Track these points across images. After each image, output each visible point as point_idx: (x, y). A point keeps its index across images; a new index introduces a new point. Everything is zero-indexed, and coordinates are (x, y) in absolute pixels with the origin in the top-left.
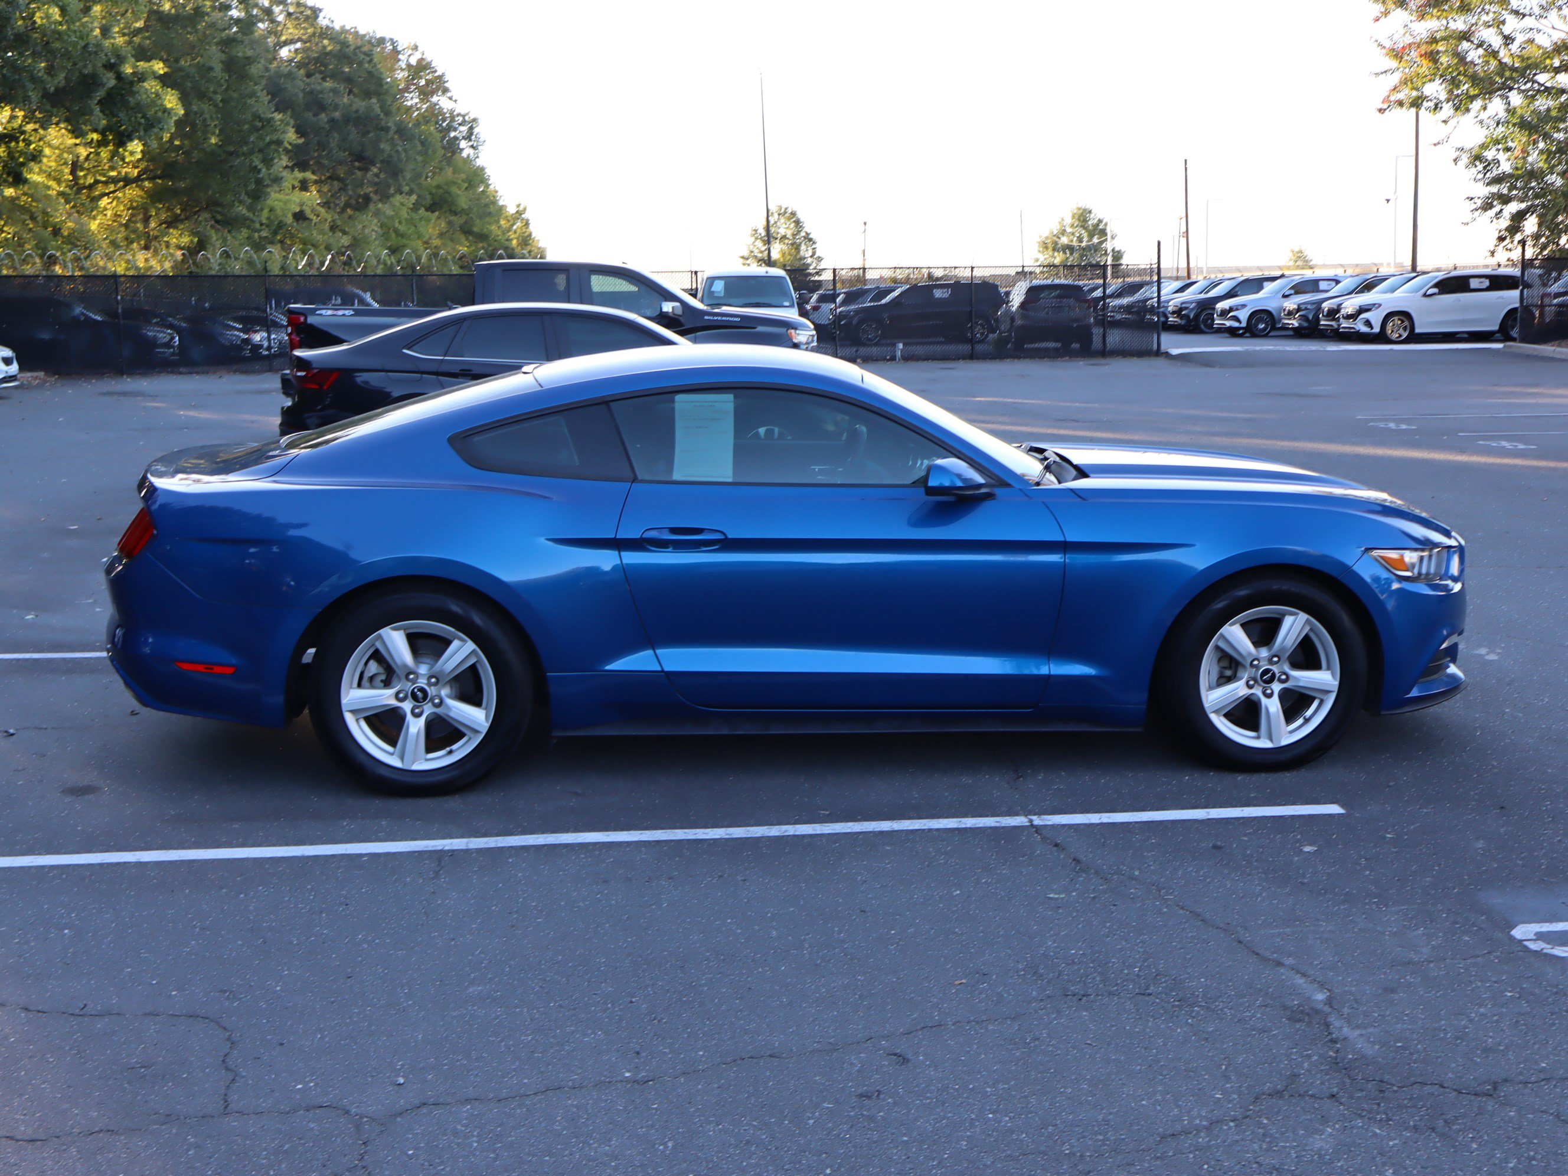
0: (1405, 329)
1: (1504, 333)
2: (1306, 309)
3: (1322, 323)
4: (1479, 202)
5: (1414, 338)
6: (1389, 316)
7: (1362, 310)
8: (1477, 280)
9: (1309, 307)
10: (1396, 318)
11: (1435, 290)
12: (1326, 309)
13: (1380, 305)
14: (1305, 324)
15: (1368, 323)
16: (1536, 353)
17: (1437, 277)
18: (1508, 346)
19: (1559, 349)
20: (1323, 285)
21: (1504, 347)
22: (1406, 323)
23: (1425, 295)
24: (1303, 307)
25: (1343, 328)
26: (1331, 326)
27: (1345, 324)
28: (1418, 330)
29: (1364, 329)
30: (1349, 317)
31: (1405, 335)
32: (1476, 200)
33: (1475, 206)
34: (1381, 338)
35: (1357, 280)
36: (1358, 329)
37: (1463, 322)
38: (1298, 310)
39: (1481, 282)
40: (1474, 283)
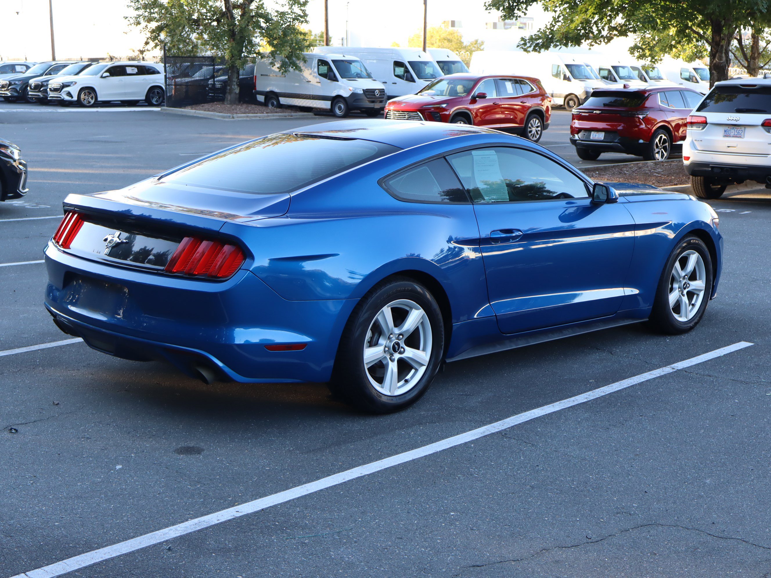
0: (92, 98)
1: (148, 102)
2: (15, 84)
3: (30, 93)
4: (132, 21)
5: (98, 104)
6: (82, 89)
7: (64, 86)
8: (130, 68)
9: (17, 82)
10: (86, 91)
11: (108, 74)
12: (33, 85)
13: (76, 83)
14: (16, 94)
15: (69, 94)
16: (184, 114)
17: (107, 66)
18: (164, 109)
19: (197, 111)
20: (18, 68)
21: (161, 110)
22: (93, 95)
23: (102, 77)
24: (13, 83)
25: (50, 97)
26: (39, 95)
27: (51, 94)
28: (99, 99)
29: (67, 98)
30: (56, 90)
31: (92, 102)
32: (129, 19)
33: (129, 23)
34: (79, 104)
35: (45, 66)
36: (63, 98)
37: (125, 94)
38: (10, 84)
39: (133, 70)
40: (129, 70)
